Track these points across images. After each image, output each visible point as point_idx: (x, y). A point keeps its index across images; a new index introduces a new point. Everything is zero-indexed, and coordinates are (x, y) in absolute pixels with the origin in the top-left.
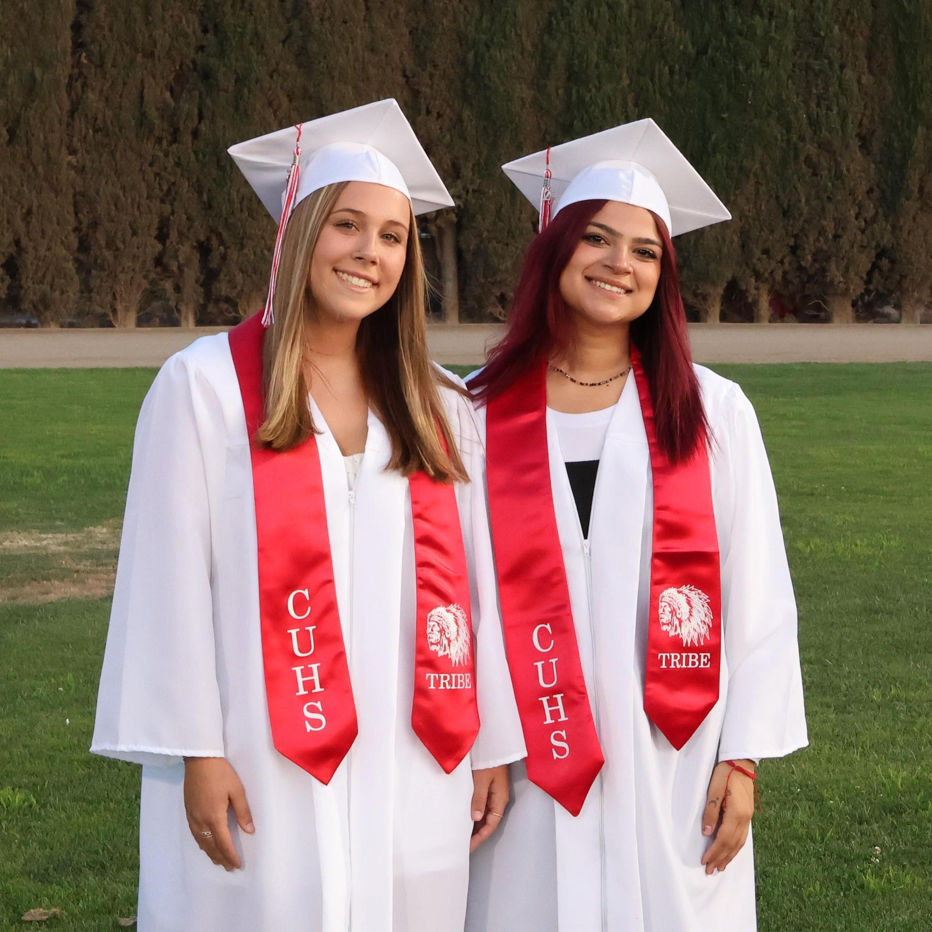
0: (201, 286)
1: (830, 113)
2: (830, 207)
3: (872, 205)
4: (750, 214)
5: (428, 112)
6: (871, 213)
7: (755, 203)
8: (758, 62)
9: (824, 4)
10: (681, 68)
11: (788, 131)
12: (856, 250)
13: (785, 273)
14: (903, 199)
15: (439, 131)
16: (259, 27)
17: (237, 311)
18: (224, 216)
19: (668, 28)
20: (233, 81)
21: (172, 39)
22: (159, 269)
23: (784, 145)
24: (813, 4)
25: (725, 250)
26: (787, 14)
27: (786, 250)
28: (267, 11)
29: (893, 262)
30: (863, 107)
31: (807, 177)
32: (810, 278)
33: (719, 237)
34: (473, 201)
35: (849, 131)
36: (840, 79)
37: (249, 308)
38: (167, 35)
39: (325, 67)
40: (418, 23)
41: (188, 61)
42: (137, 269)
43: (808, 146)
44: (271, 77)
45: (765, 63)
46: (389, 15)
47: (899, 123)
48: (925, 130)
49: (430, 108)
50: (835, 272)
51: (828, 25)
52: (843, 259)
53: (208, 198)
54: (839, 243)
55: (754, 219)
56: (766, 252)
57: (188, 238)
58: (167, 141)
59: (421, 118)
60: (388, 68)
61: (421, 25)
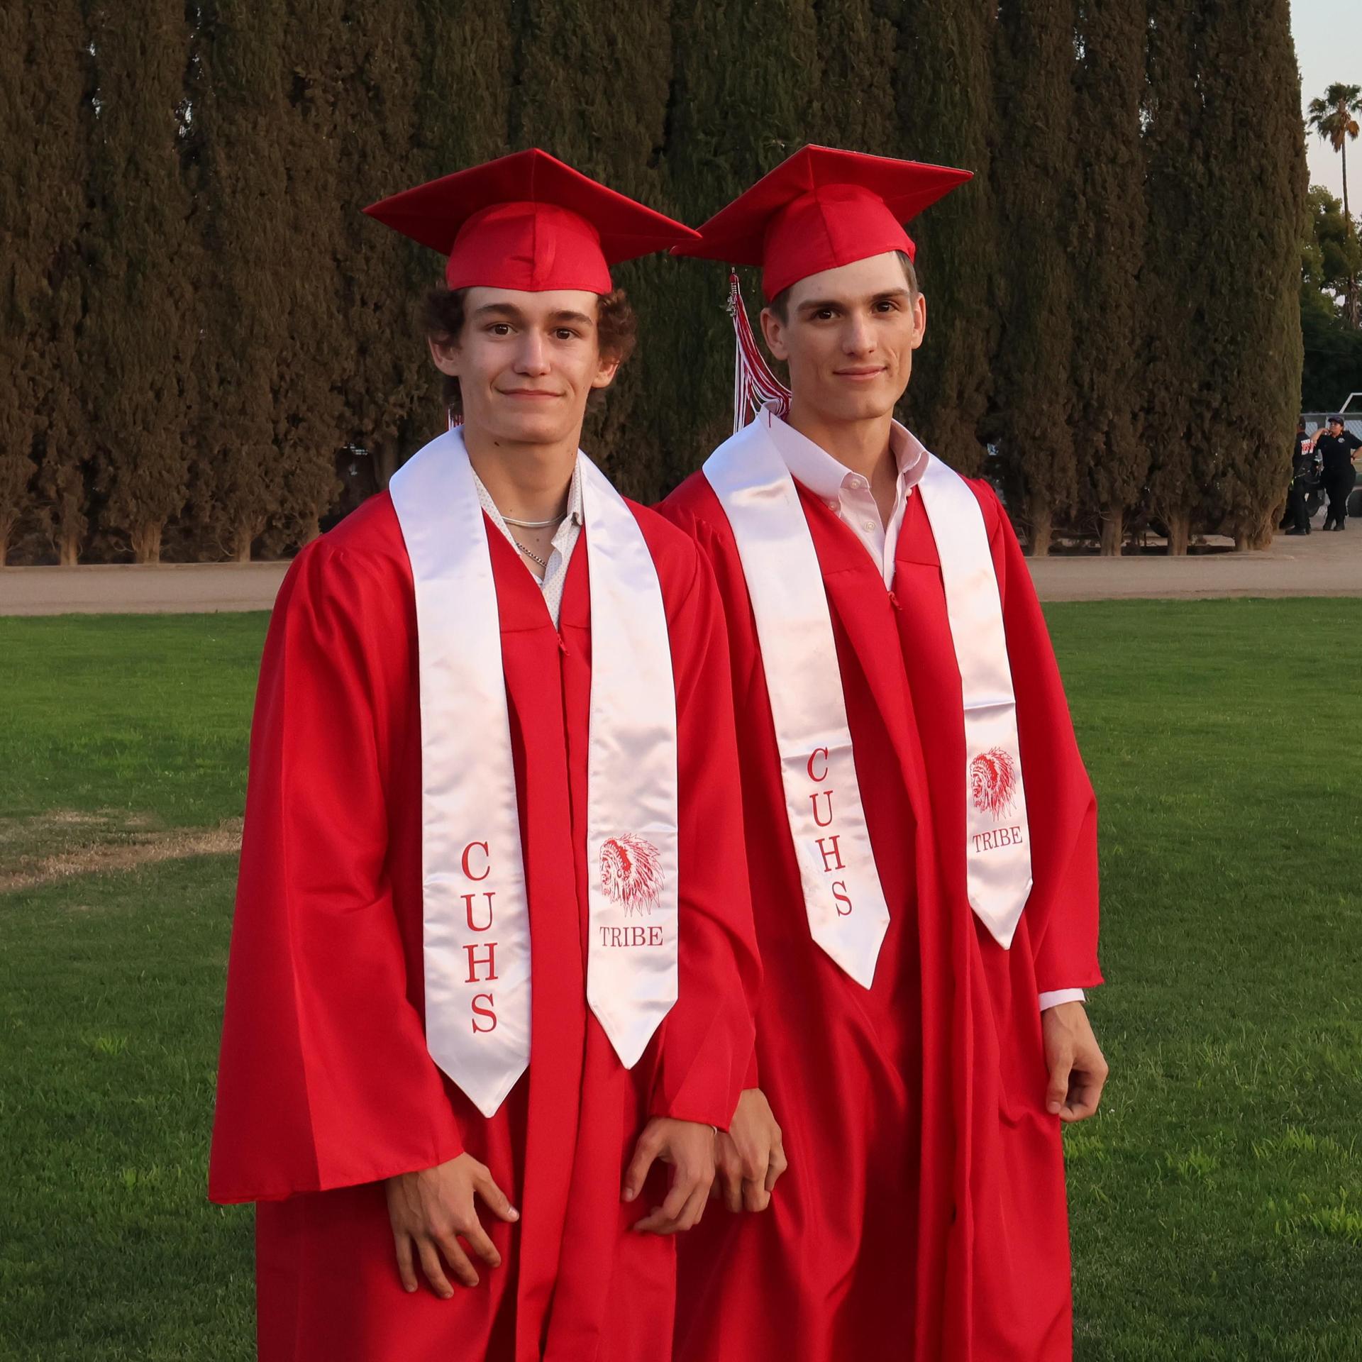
0: (85, 515)
5: (364, 303)
14: (939, 407)
15: (377, 327)
16: (156, 201)
17: (130, 547)
18: (114, 429)
19: (654, 202)
20: (125, 266)
21: (51, 214)
22: (33, 495)
28: (166, 181)
34: (419, 411)
37: (143, 538)
38: (43, 209)
39: (238, 250)
40: (352, 195)
41: (70, 241)
42: (6, 494)
44: (172, 260)
46: (316, 189)
48: (964, 323)
49: (365, 298)
53: (95, 407)
57: (70, 457)
58: (42, 339)
59: (355, 310)
60: (315, 251)
61: (356, 198)
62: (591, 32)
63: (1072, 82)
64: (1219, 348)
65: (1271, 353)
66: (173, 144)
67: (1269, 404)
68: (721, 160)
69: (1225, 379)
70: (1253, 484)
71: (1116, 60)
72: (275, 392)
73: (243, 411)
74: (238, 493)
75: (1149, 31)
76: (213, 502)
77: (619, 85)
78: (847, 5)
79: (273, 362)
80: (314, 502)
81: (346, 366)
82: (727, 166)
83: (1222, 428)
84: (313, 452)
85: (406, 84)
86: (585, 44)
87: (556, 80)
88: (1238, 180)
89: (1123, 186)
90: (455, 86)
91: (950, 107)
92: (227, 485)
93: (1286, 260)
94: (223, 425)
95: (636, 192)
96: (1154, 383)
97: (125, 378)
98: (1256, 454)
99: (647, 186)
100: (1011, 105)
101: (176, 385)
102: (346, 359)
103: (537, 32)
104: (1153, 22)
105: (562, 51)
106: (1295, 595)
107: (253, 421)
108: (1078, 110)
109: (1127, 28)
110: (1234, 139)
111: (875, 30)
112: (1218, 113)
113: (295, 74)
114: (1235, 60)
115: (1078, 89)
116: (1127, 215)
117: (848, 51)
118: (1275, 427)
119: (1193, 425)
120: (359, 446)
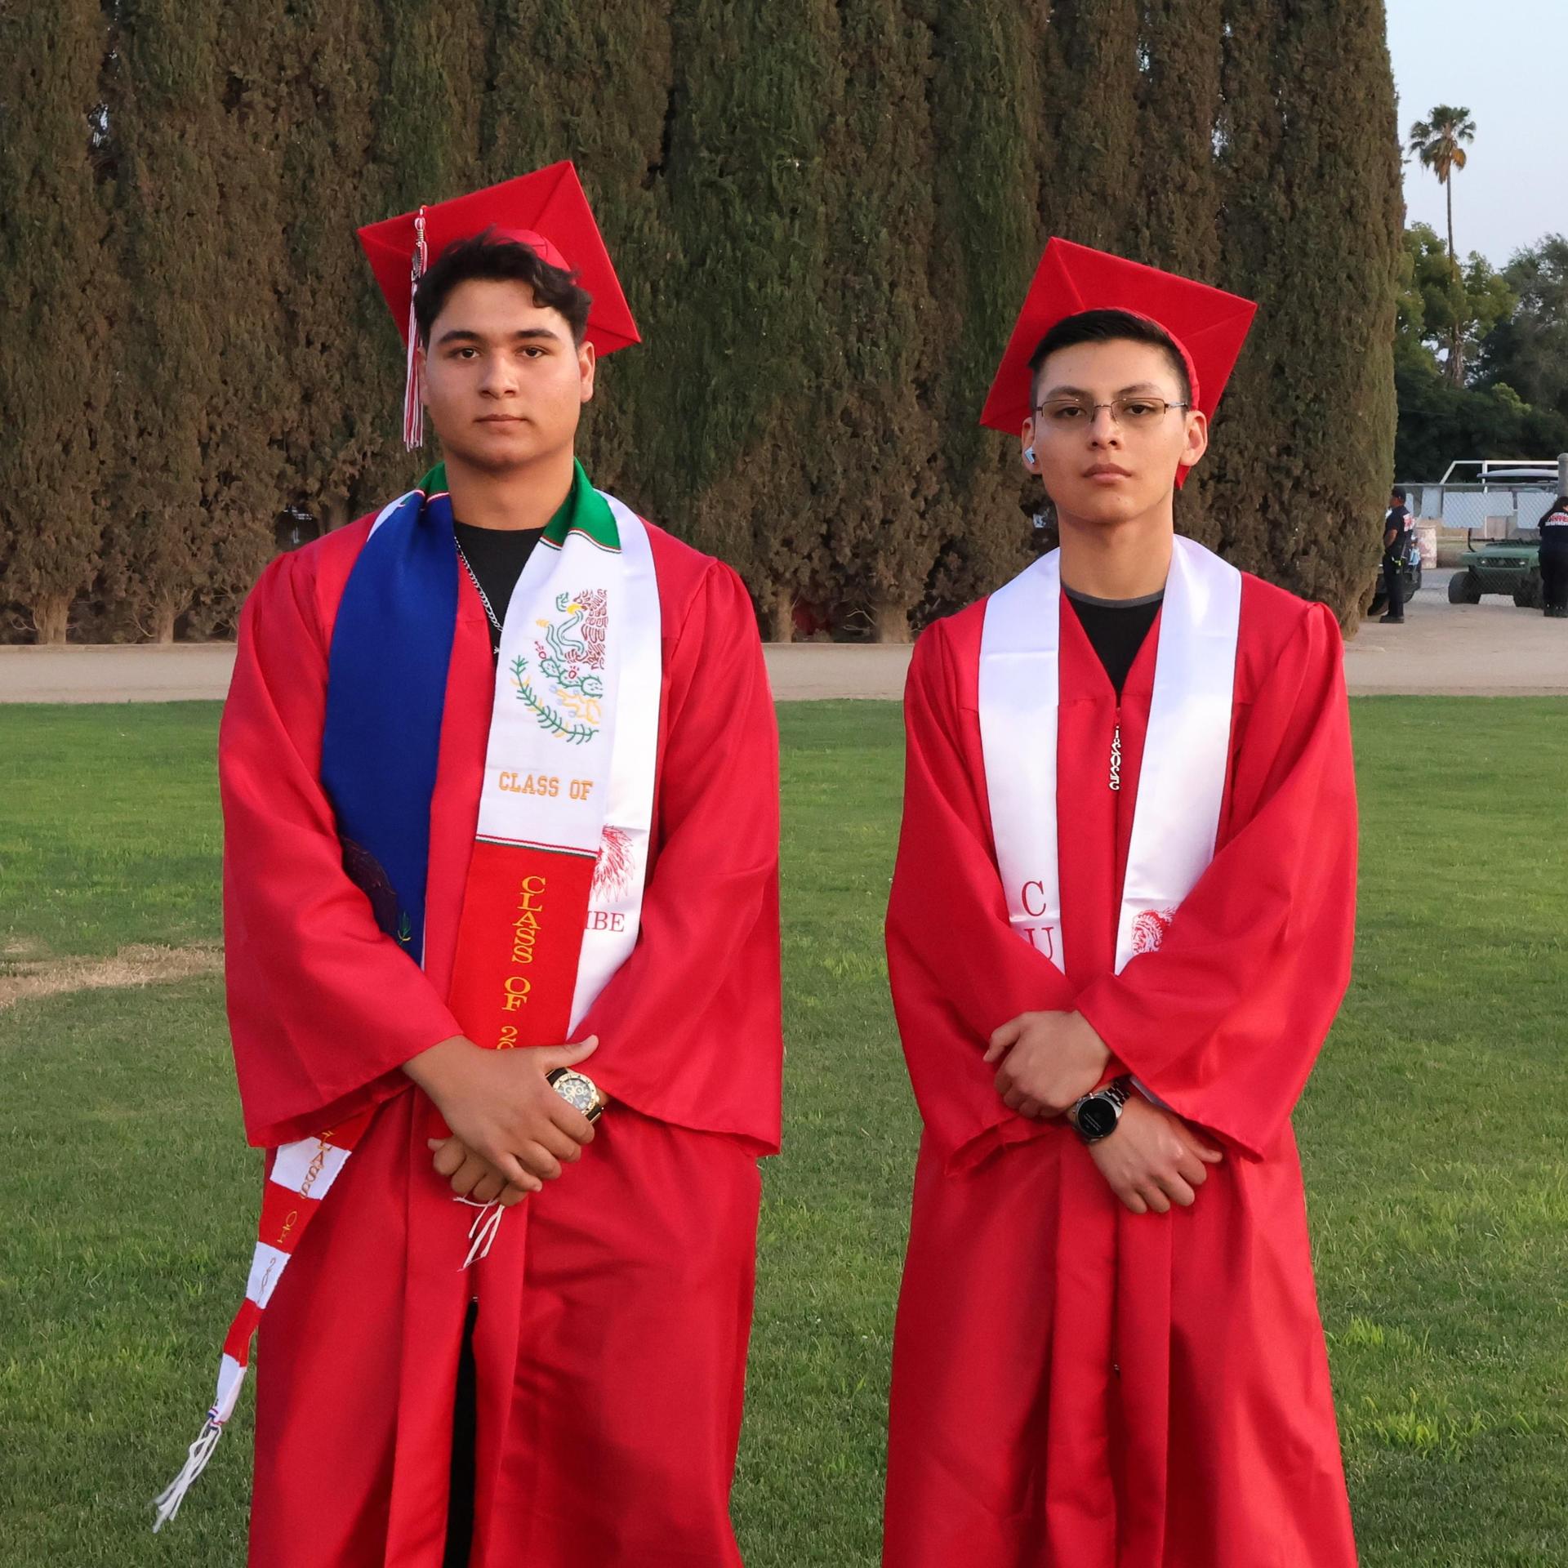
1: (875, 349)
2: (876, 481)
3: (934, 479)
4: (766, 490)
5: (309, 343)
6: (935, 488)
7: (773, 475)
8: (776, 278)
9: (867, 199)
10: (667, 285)
11: (818, 375)
12: (912, 541)
13: (814, 572)
14: (978, 471)
15: (324, 372)
16: (66, 221)
17: (31, 624)
18: (14, 487)
19: (650, 229)
20: (28, 298)
23: (812, 394)
24: (853, 199)
25: (730, 540)
26: (816, 214)
27: (815, 541)
29: (964, 557)
30: (921, 341)
31: (844, 439)
32: (849, 579)
33: (721, 521)
34: (371, 470)
35: (903, 375)
36: (889, 302)
37: (48, 616)
39: (162, 279)
40: (296, 217)
43: (846, 394)
44: (84, 291)
45: (785, 279)
46: (254, 208)
47: (972, 365)
49: (311, 337)
50: (884, 572)
51: (872, 228)
52: (894, 553)
54: (888, 532)
55: (771, 498)
56: (787, 543)
59: (298, 352)
60: (253, 281)
61: (300, 219)
62: (577, 31)
63: (1136, 97)
64: (1301, 408)
65: (1360, 414)
66: (86, 154)
67: (1357, 472)
68: (727, 182)
69: (1308, 443)
70: (1338, 563)
71: (1186, 72)
72: (204, 447)
73: (165, 467)
74: (158, 562)
75: (1224, 40)
76: (130, 573)
77: (609, 93)
78: (877, 4)
79: (201, 410)
80: (249, 572)
81: (287, 416)
82: (735, 188)
83: (1303, 499)
84: (248, 516)
85: (360, 88)
86: (570, 43)
87: (536, 84)
88: (1324, 213)
89: (1192, 220)
90: (418, 91)
91: (993, 124)
92: (147, 552)
93: (1379, 306)
94: (142, 483)
95: (628, 216)
96: (1226, 446)
97: (28, 427)
98: (1342, 529)
99: (640, 212)
100: (1064, 122)
101: (87, 436)
102: (288, 408)
103: (515, 29)
104: (1228, 29)
105: (543, 51)
106: (1384, 692)
107: (177, 479)
108: (1142, 130)
109: (1199, 36)
110: (1321, 166)
111: (909, 34)
112: (1303, 136)
113: (230, 73)
114: (1323, 76)
115: (1142, 106)
116: (1197, 251)
117: (876, 58)
118: (1364, 499)
119: (1270, 495)
120: (302, 509)
